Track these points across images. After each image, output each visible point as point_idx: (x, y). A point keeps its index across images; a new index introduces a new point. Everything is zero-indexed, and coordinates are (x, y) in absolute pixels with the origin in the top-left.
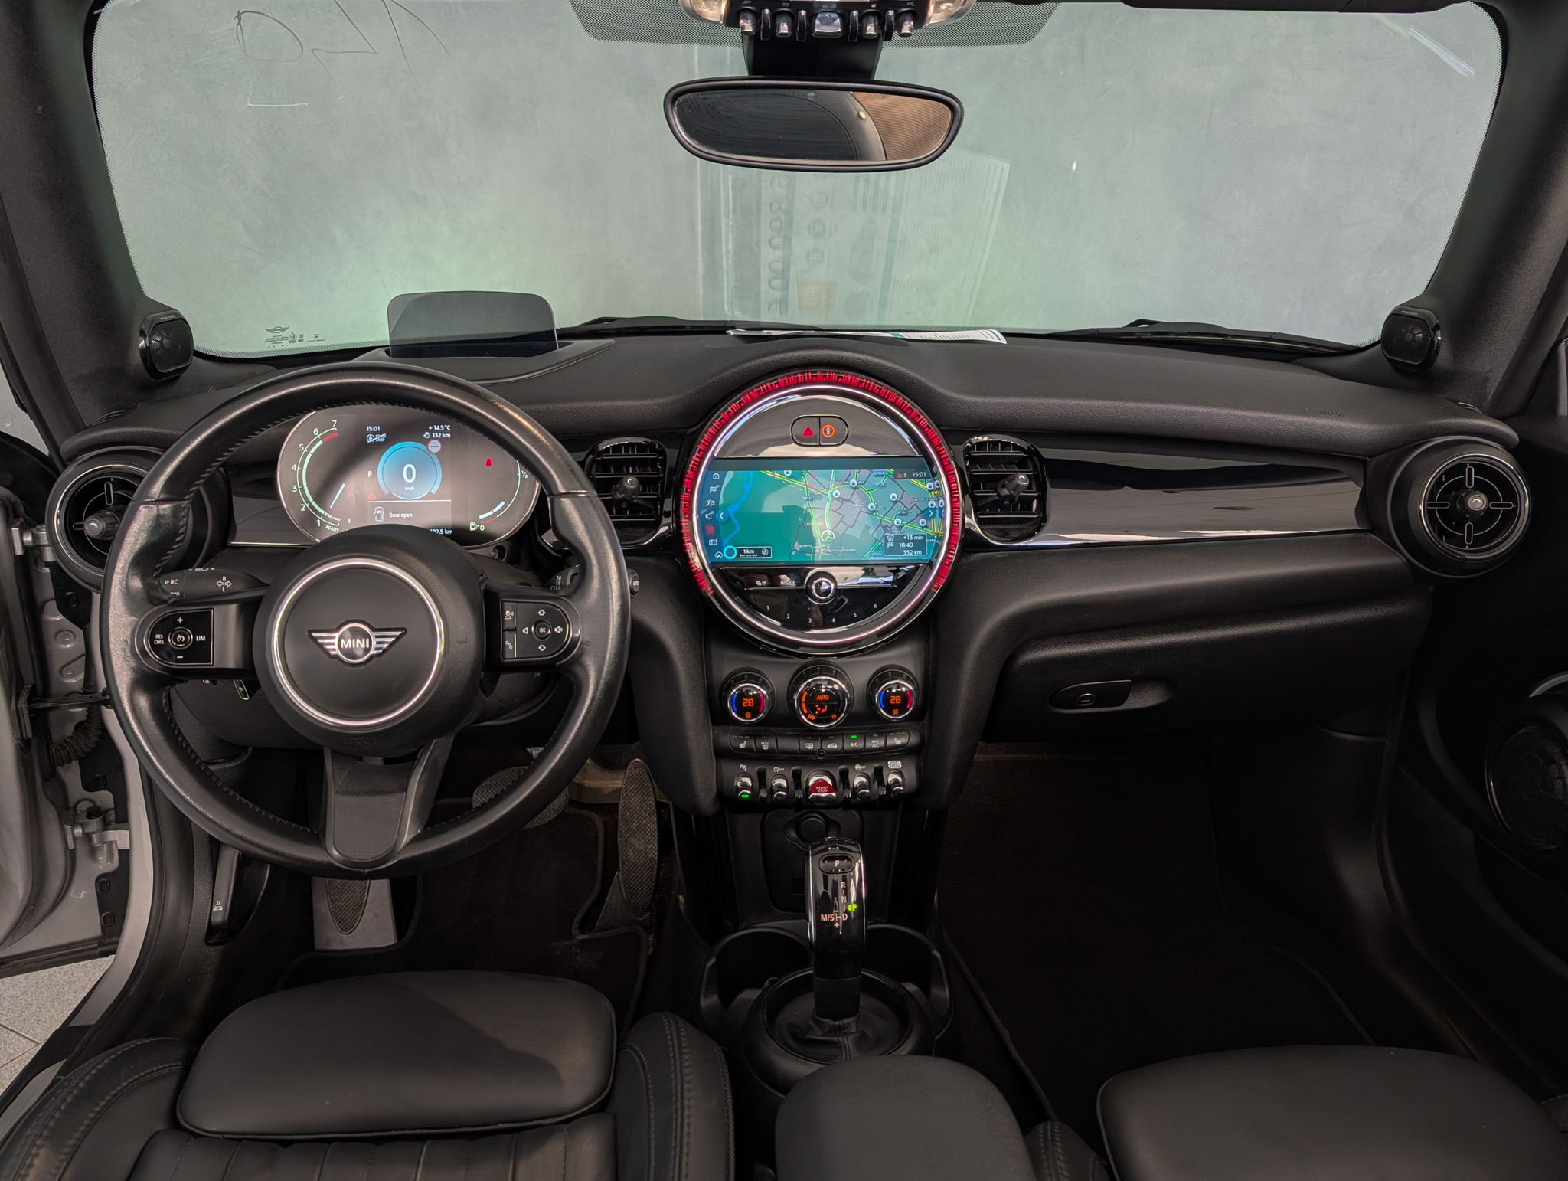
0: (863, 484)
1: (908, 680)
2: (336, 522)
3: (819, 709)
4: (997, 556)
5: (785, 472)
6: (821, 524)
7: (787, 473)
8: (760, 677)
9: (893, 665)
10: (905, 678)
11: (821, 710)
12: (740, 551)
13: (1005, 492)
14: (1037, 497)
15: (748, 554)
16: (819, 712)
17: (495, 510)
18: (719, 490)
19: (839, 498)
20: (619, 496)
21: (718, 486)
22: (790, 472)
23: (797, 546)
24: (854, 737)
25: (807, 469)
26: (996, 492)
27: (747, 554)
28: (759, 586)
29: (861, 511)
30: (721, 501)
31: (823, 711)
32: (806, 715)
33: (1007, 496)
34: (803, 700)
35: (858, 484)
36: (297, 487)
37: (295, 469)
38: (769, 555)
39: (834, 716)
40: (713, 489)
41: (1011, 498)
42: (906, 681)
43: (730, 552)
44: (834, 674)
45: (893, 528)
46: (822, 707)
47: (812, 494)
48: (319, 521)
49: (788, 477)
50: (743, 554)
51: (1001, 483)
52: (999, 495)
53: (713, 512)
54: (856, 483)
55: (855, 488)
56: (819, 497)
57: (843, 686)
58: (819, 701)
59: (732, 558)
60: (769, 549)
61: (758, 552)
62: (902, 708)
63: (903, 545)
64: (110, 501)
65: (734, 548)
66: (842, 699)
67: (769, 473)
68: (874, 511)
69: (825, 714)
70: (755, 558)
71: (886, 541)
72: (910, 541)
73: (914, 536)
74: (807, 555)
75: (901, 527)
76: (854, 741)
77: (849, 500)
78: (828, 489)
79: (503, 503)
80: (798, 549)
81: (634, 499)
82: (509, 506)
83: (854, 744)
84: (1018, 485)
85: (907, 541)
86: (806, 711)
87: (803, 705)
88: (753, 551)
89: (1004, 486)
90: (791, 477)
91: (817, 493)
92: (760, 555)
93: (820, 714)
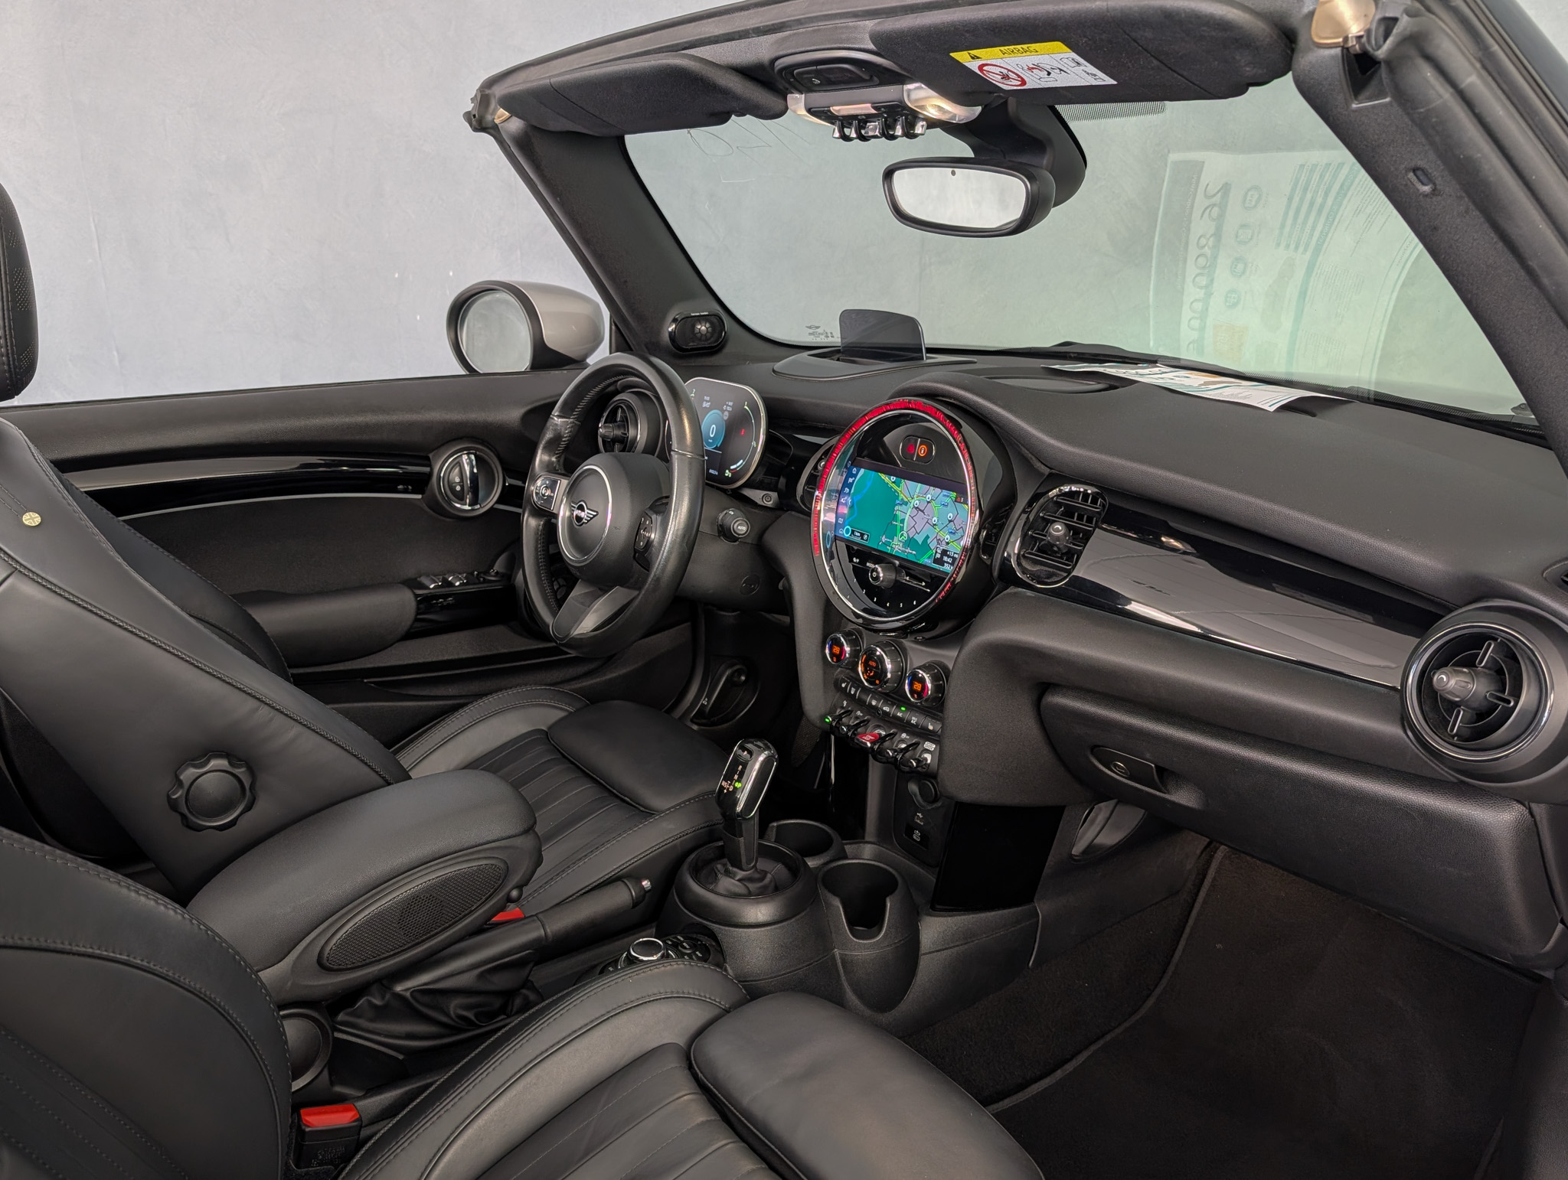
0: (935, 500)
4: (1027, 594)
5: (892, 477)
6: (902, 525)
7: (892, 479)
8: (855, 635)
12: (853, 532)
18: (854, 481)
19: (917, 508)
22: (895, 478)
23: (884, 539)
24: (903, 709)
25: (904, 479)
27: (856, 535)
29: (927, 522)
30: (853, 491)
31: (871, 674)
32: (863, 674)
34: (862, 660)
35: (931, 499)
38: (866, 540)
39: (877, 681)
40: (850, 480)
43: (847, 532)
45: (944, 543)
50: (853, 535)
53: (845, 498)
55: (928, 502)
56: (906, 504)
57: (887, 661)
58: (870, 666)
59: (848, 536)
60: (869, 536)
61: (862, 535)
63: (945, 558)
65: (850, 529)
67: (883, 476)
68: (935, 525)
69: (872, 677)
70: (860, 540)
71: (936, 552)
72: (951, 557)
73: (955, 553)
74: (888, 547)
75: (948, 543)
77: (922, 511)
78: (913, 499)
79: (741, 461)
80: (885, 541)
85: (949, 556)
88: (859, 534)
90: (893, 482)
91: (906, 500)
92: (862, 539)
93: (870, 676)
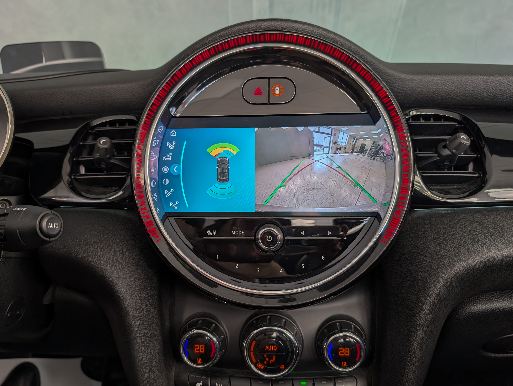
1: (356, 332)
3: (267, 359)
4: (441, 212)
8: (213, 323)
9: (341, 315)
10: (353, 330)
11: (269, 361)
13: (446, 152)
14: (475, 160)
16: (268, 362)
20: (97, 156)
24: (303, 383)
26: (437, 152)
28: (210, 236)
31: (271, 361)
32: (255, 365)
33: (448, 156)
34: (252, 349)
39: (282, 367)
41: (450, 158)
42: (354, 333)
44: (282, 325)
46: (270, 357)
51: (443, 144)
52: (440, 155)
57: (291, 337)
58: (268, 351)
62: (350, 362)
66: (290, 350)
69: (273, 364)
81: (110, 158)
84: (461, 143)
86: (255, 361)
87: (252, 354)
89: (445, 147)
93: (268, 364)
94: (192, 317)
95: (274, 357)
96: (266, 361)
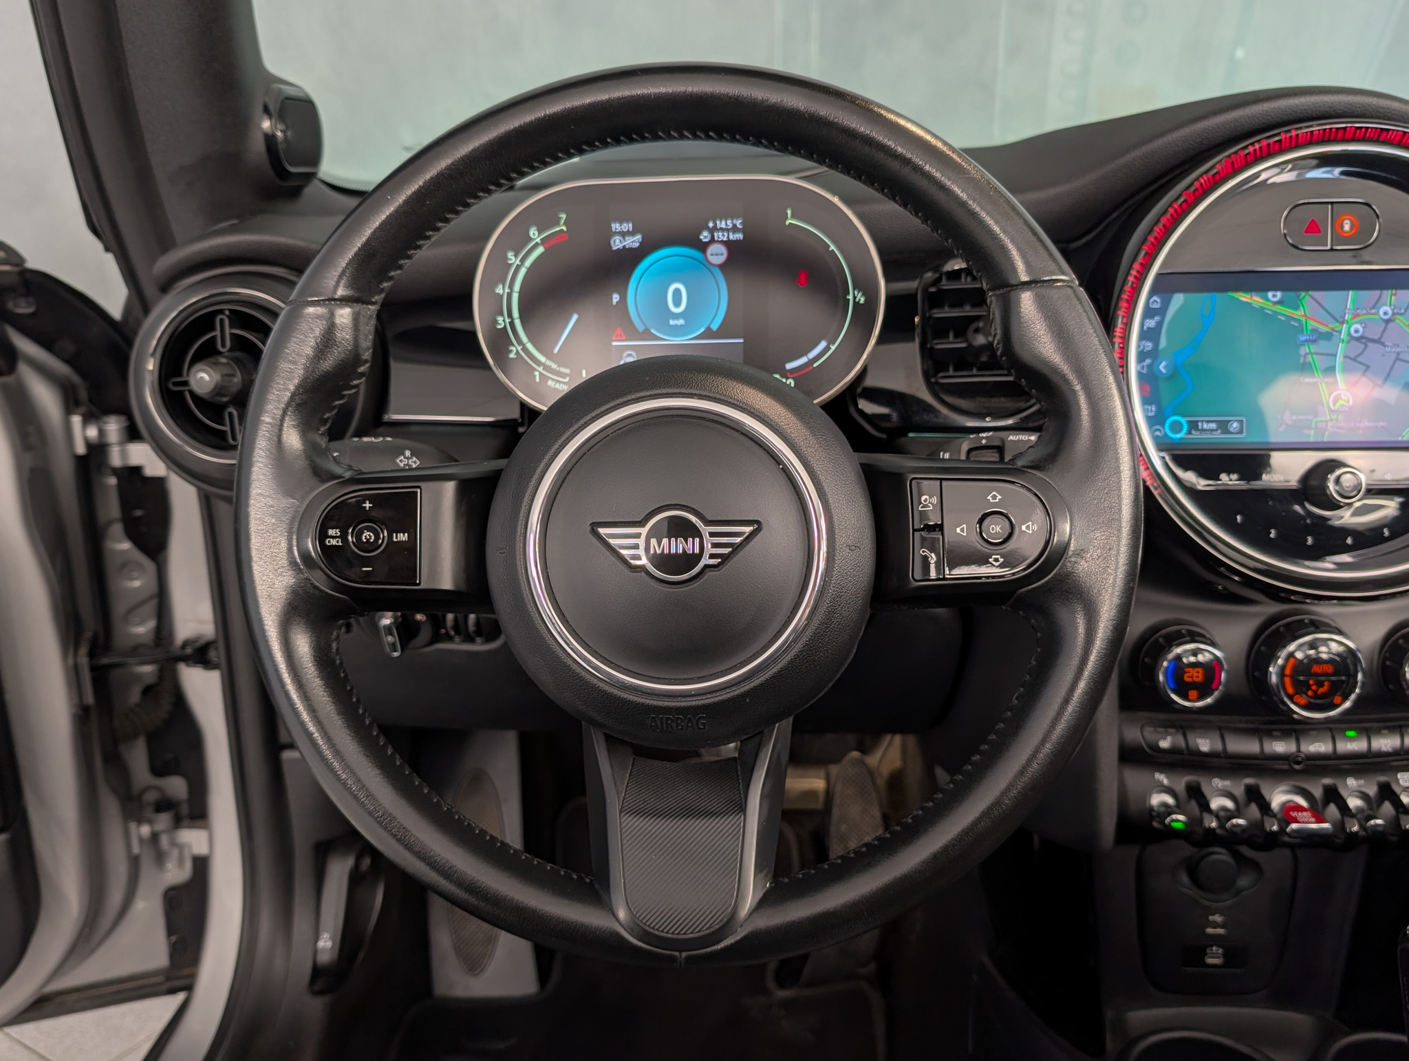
0: (1401, 314)
2: (563, 375)
3: (1314, 688)
5: (1270, 294)
6: (1331, 380)
7: (1274, 296)
11: (1318, 689)
12: (1193, 426)
15: (1206, 430)
16: (1315, 692)
17: (812, 355)
18: (1159, 325)
19: (1362, 337)
21: (1157, 318)
22: (1279, 294)
23: (1288, 417)
24: (1351, 733)
25: (1307, 289)
27: (1203, 430)
28: (1225, 483)
29: (1397, 359)
30: (1163, 343)
31: (1321, 690)
32: (1291, 697)
34: (1288, 672)
35: (1394, 314)
36: (504, 321)
37: (501, 292)
38: (1241, 432)
39: (1337, 699)
40: (1150, 323)
43: (1176, 427)
44: (1336, 631)
46: (1320, 684)
47: (1315, 330)
48: (537, 373)
49: (1275, 303)
50: (1197, 429)
53: (1148, 361)
54: (1390, 312)
55: (1387, 322)
56: (1328, 336)
58: (1317, 674)
59: (1179, 436)
60: (1241, 422)
61: (1223, 426)
64: (223, 345)
65: (1183, 421)
66: (1352, 669)
67: (1243, 297)
69: (1323, 696)
70: (1218, 436)
74: (1306, 431)
76: (1351, 739)
77: (1379, 341)
78: (1342, 323)
79: (823, 344)
80: (1290, 422)
82: (833, 348)
83: (1353, 744)
86: (1291, 690)
87: (1288, 683)
88: (1213, 426)
90: (1280, 302)
91: (1324, 329)
92: (1226, 431)
93: (1316, 696)
94: (1154, 630)
95: (1326, 683)
96: (1313, 691)
